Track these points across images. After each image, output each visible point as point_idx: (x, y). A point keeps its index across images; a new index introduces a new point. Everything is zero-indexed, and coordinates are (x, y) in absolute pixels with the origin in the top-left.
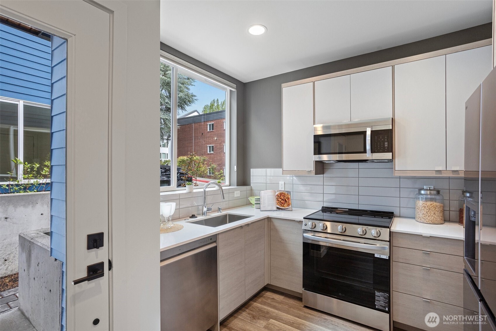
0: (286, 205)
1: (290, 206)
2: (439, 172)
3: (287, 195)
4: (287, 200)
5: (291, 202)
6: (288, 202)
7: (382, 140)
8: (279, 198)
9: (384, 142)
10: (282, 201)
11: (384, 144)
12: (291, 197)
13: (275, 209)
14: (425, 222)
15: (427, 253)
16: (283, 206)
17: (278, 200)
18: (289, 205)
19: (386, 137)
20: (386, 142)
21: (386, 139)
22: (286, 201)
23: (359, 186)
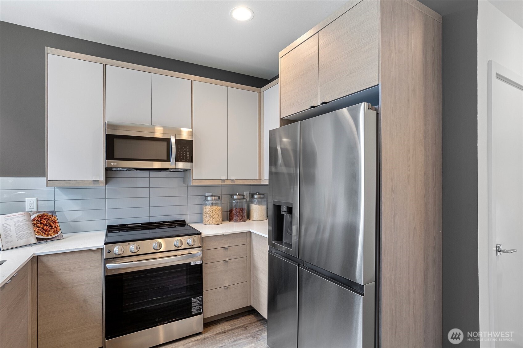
0: (52, 232)
1: (60, 233)
2: (223, 180)
3: (51, 217)
4: (52, 224)
5: (61, 226)
6: (56, 227)
7: (185, 149)
8: (39, 224)
9: (186, 152)
10: (45, 228)
11: (186, 154)
12: (59, 218)
13: (34, 241)
14: (213, 224)
15: (226, 248)
16: (48, 235)
17: (38, 227)
18: (57, 232)
19: (188, 148)
20: (188, 152)
21: (188, 149)
22: (51, 226)
23: (150, 197)
